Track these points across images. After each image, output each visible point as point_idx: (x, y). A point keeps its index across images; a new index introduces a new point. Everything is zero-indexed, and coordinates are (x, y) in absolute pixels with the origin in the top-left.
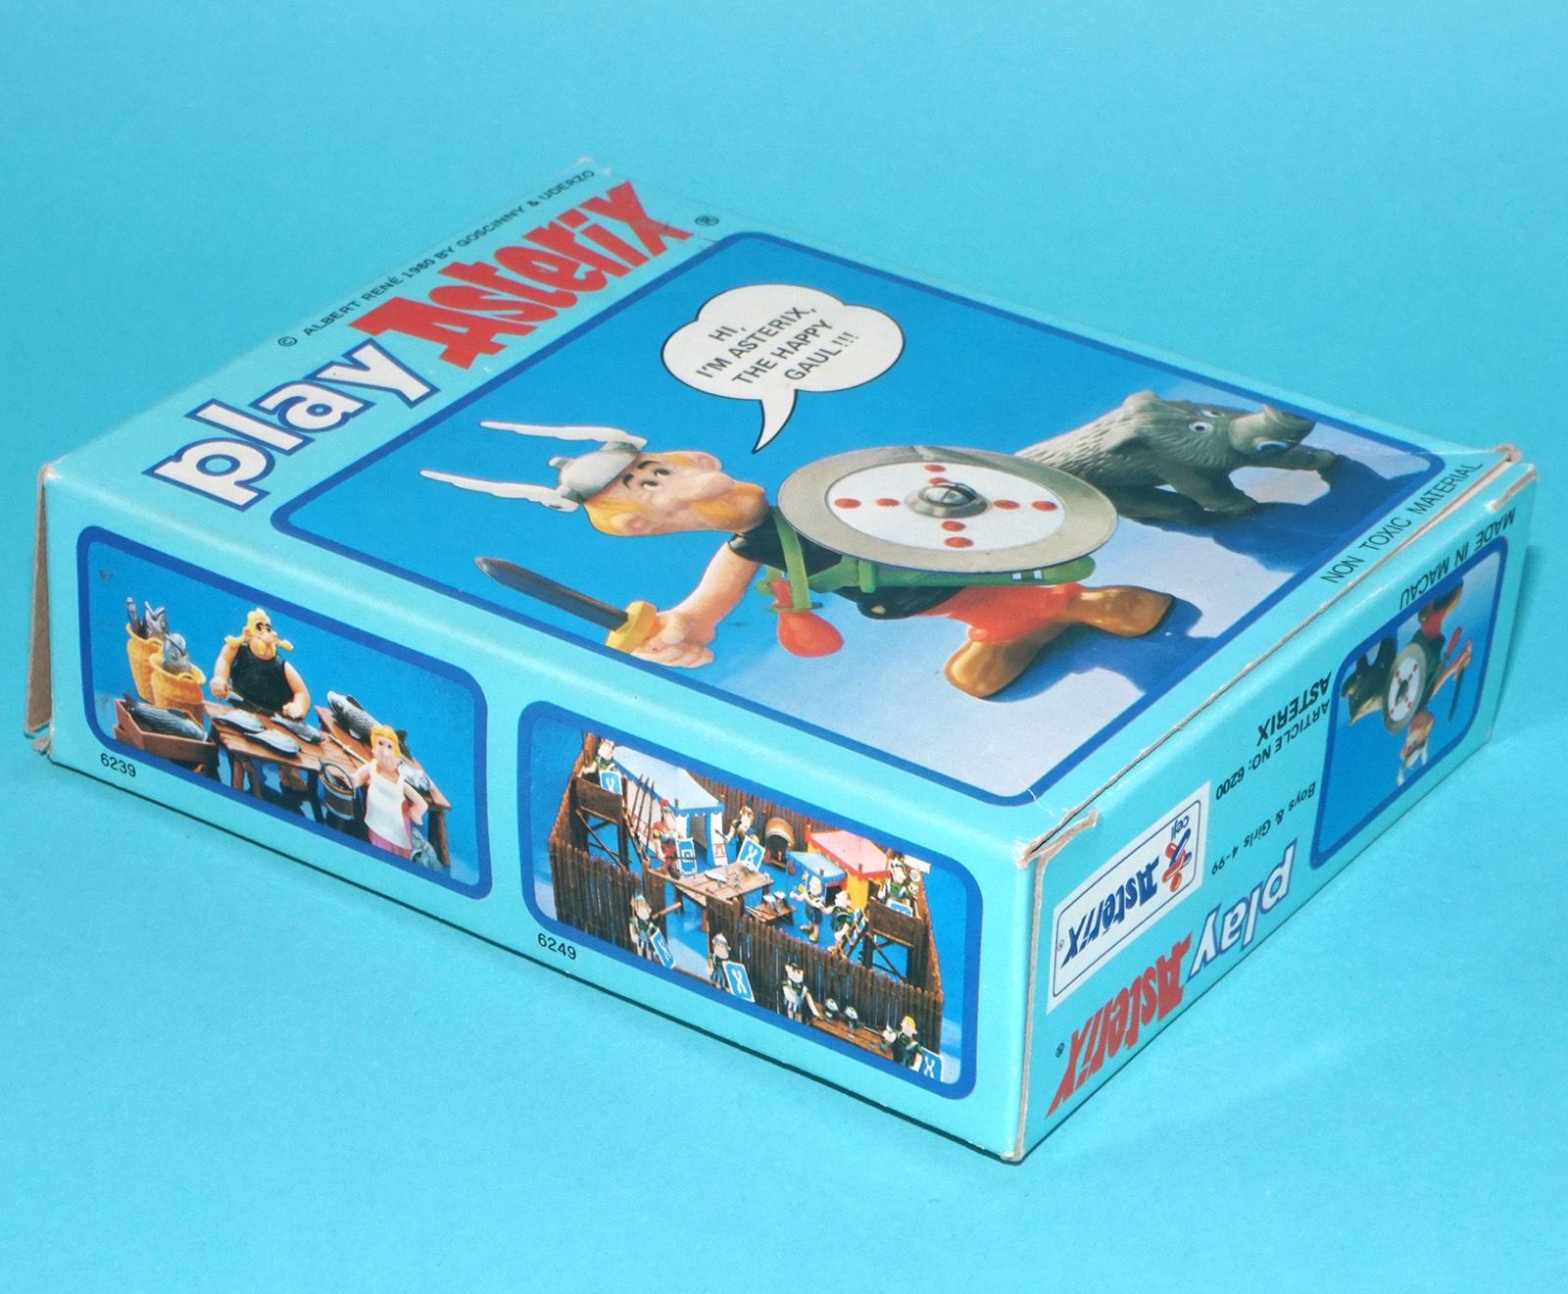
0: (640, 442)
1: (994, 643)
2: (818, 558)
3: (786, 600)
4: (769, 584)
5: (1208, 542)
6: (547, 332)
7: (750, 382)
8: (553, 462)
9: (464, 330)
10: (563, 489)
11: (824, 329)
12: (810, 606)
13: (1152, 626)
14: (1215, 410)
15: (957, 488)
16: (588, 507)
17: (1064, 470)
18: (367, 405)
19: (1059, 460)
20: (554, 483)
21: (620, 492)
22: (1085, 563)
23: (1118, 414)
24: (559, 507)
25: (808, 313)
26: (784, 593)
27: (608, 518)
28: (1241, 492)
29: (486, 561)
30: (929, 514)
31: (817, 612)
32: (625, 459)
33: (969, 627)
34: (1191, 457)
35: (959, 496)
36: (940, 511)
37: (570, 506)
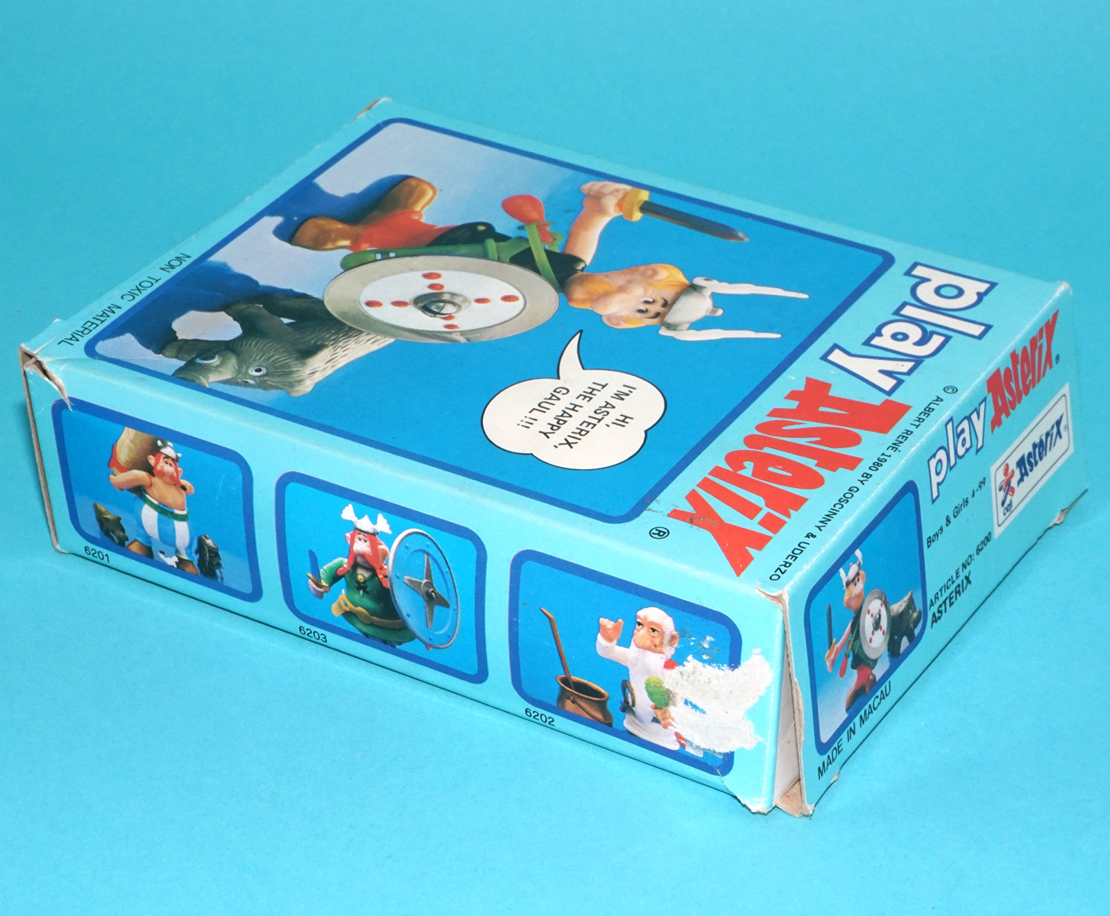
0: (664, 332)
1: (407, 211)
2: (524, 259)
3: (541, 229)
4: (555, 240)
5: (263, 282)
6: (757, 413)
7: (594, 383)
8: (720, 312)
9: (822, 409)
10: (707, 293)
11: (545, 431)
12: (526, 228)
13: (306, 224)
14: (246, 384)
15: (435, 313)
16: (687, 282)
17: (359, 331)
18: (867, 343)
19: (363, 337)
20: (714, 296)
21: (669, 294)
22: (347, 266)
23: (318, 377)
24: (705, 280)
25: (560, 444)
26: (545, 236)
27: (671, 276)
28: (235, 319)
29: (741, 239)
30: (453, 295)
31: (521, 224)
32: (671, 318)
33: (423, 220)
34: (268, 345)
35: (433, 308)
36: (446, 297)
37: (699, 281)
